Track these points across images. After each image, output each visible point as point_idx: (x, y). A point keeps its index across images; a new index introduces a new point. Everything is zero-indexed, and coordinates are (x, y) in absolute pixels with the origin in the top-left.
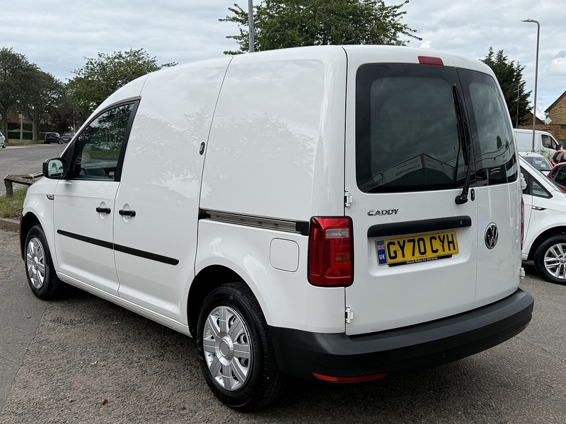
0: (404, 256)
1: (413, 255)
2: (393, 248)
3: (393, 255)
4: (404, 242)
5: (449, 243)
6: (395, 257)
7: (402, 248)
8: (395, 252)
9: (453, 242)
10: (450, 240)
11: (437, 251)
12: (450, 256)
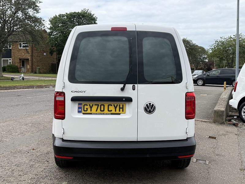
0: (91, 111)
1: (96, 111)
2: (86, 107)
3: (85, 109)
4: (93, 105)
5: (120, 108)
6: (87, 111)
7: (91, 108)
8: (87, 109)
9: (123, 108)
10: (121, 107)
11: (111, 111)
12: (119, 114)
